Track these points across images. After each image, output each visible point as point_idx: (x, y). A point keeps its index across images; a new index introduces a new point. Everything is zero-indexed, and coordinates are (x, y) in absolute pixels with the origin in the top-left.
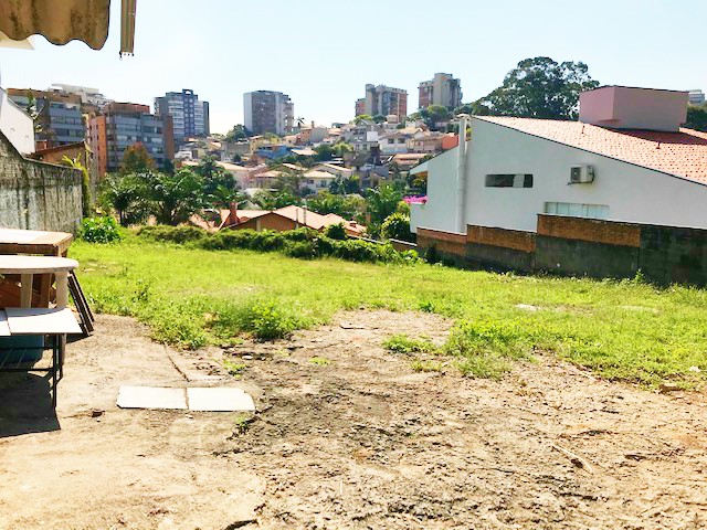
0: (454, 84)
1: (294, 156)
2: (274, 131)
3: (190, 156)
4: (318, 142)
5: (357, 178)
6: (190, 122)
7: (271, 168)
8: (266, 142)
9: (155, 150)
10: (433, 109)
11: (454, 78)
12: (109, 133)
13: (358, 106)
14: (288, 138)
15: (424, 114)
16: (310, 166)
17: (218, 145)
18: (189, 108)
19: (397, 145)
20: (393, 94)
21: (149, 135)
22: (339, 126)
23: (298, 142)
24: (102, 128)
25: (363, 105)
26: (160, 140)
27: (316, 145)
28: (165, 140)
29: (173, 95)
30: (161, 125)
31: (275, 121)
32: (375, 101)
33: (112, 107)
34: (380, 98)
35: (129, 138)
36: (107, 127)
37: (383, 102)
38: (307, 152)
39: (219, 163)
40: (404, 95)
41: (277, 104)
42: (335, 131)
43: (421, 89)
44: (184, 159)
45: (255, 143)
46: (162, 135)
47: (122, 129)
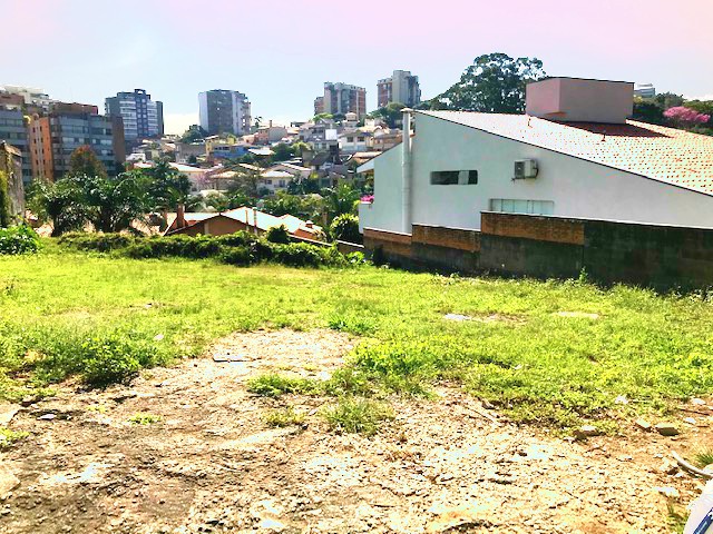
0: (413, 81)
1: (251, 156)
2: (231, 131)
3: (144, 158)
4: (275, 141)
5: (316, 177)
6: (143, 123)
7: (227, 168)
8: (221, 142)
9: (104, 152)
10: (392, 106)
11: (412, 75)
12: (54, 134)
13: (316, 104)
14: (245, 137)
15: (383, 111)
16: (267, 166)
17: (173, 146)
18: (142, 109)
19: (357, 144)
20: (351, 92)
21: (98, 137)
22: (298, 125)
23: (256, 141)
24: (46, 130)
25: (322, 103)
26: (110, 142)
27: (274, 145)
28: (115, 141)
29: (124, 95)
30: (110, 126)
31: (232, 120)
32: (334, 99)
33: (56, 107)
34: (339, 95)
35: (76, 140)
36: (51, 129)
37: (341, 101)
38: (266, 151)
39: (173, 165)
40: (363, 93)
41: (234, 103)
42: (293, 130)
43: (380, 86)
44: (137, 162)
45: (210, 143)
46: (112, 137)
47: (68, 131)
